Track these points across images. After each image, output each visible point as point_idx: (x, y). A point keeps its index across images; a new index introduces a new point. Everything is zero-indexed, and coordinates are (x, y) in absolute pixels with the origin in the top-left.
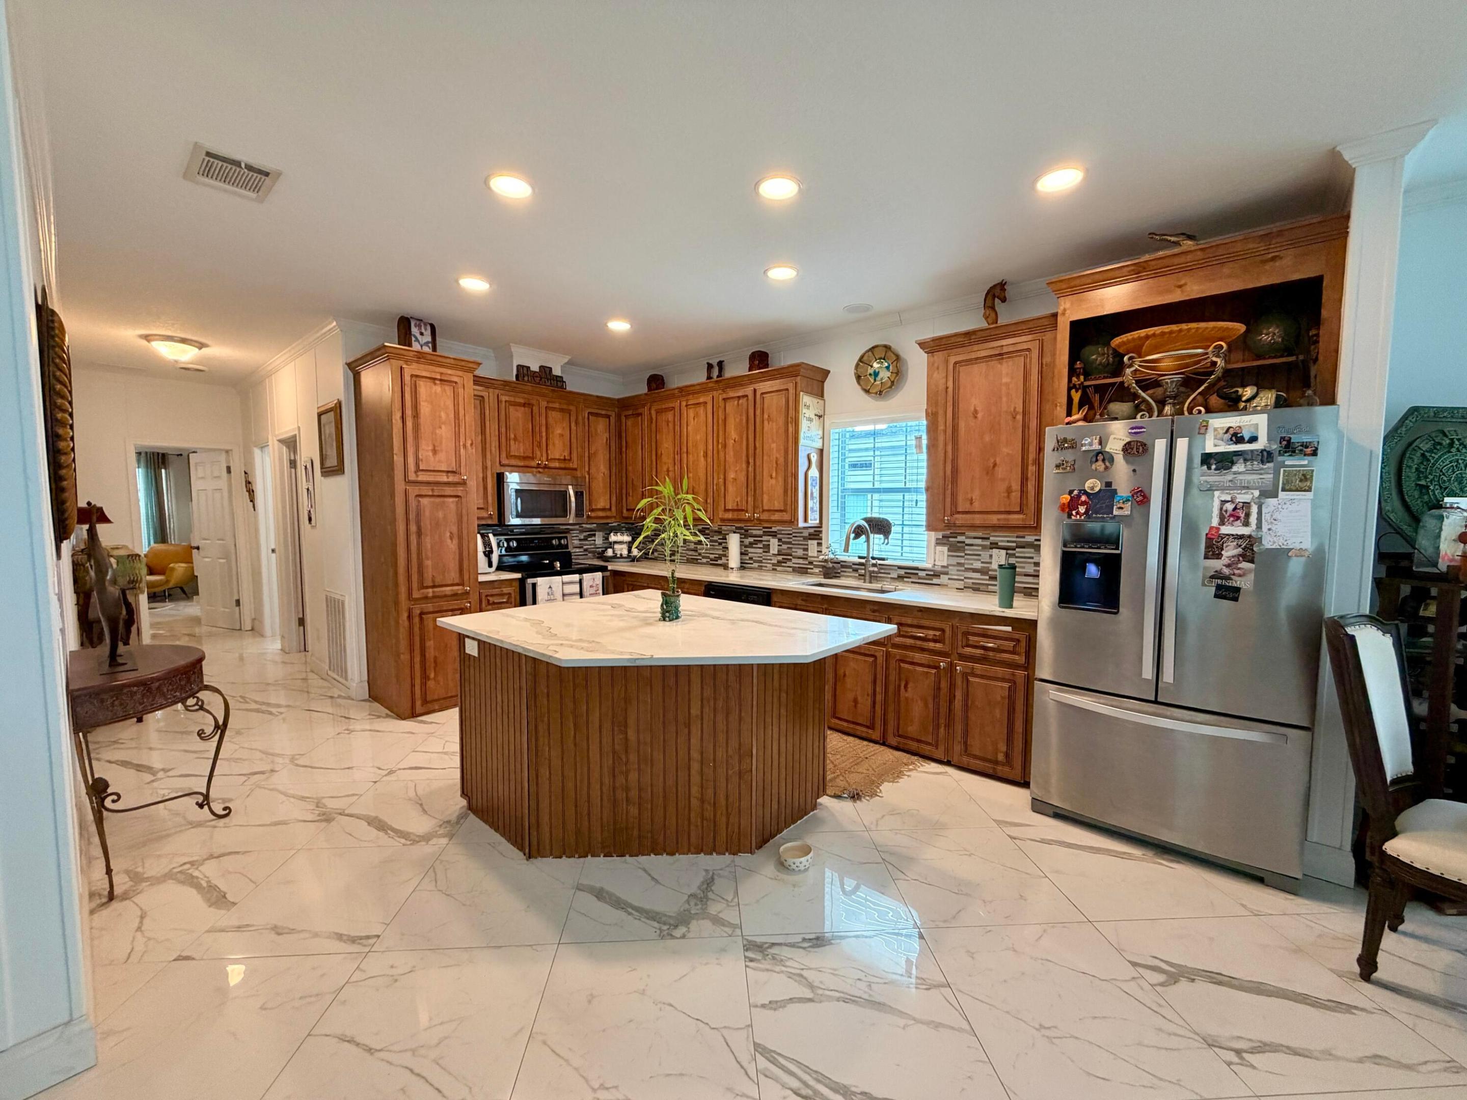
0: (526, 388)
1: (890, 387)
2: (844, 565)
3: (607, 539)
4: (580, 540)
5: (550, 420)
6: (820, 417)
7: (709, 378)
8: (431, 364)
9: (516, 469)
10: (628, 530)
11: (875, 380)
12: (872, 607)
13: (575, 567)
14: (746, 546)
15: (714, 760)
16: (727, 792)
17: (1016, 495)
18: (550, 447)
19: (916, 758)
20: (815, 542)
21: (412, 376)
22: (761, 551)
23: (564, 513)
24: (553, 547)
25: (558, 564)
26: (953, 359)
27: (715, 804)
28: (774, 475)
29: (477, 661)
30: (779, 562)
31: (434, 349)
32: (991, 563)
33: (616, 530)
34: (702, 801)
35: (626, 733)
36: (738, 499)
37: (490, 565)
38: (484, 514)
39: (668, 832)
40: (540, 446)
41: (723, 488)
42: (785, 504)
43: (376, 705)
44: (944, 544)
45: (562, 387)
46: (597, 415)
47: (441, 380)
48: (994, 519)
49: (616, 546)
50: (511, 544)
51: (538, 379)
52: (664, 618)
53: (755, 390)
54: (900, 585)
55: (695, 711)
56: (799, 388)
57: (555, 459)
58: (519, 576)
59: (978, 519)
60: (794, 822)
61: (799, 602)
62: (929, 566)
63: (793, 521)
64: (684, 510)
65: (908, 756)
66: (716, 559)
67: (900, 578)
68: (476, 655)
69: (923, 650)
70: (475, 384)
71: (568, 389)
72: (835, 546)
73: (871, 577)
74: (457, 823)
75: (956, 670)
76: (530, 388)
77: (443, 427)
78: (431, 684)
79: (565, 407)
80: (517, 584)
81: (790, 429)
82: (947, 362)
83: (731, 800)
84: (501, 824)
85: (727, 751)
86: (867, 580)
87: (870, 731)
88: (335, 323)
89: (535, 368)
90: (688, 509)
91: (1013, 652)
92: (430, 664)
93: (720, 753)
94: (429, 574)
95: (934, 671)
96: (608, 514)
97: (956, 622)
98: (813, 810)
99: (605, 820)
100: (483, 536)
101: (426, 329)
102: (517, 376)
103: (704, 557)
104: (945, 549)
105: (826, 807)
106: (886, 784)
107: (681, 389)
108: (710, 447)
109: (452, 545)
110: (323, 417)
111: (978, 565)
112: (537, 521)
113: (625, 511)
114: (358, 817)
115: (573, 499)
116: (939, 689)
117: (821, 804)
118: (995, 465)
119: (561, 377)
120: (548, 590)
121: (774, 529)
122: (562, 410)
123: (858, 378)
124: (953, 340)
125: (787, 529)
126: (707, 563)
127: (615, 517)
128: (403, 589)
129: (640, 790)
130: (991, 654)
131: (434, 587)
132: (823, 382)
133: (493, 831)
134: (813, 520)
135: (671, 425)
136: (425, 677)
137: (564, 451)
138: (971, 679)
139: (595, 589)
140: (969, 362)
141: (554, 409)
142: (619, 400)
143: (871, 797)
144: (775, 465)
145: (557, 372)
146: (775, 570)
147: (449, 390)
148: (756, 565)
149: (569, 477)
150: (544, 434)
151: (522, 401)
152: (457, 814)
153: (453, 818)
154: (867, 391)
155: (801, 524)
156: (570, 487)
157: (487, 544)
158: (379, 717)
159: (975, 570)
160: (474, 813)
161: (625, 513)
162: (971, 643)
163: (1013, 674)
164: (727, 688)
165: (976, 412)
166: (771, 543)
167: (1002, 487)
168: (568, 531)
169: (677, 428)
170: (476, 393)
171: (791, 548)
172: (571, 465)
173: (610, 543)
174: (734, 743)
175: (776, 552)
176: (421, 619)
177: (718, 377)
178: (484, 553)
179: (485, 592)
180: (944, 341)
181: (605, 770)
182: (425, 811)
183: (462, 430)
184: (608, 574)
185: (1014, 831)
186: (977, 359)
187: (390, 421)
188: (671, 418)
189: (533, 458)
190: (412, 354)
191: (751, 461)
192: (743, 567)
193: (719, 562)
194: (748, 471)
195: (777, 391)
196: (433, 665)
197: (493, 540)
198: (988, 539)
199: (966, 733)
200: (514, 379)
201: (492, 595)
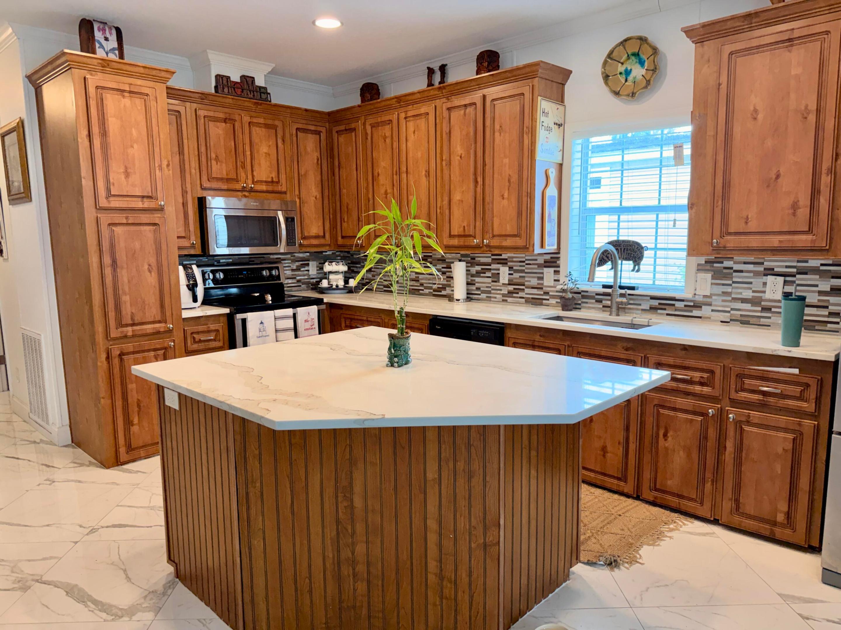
0: (227, 101)
1: (646, 87)
2: (584, 295)
3: (322, 268)
4: (293, 270)
5: (255, 139)
6: (560, 125)
7: (430, 84)
8: (117, 74)
9: (219, 193)
10: (343, 258)
11: (626, 81)
12: (625, 344)
13: (288, 300)
14: (473, 276)
15: (455, 531)
16: (470, 568)
17: (803, 212)
18: (256, 167)
19: (676, 515)
20: (552, 270)
21: (97, 87)
22: (489, 280)
23: (275, 242)
24: (263, 278)
25: (269, 298)
26: (728, 49)
27: (455, 580)
28: (506, 195)
29: (178, 414)
30: (510, 292)
31: (121, 56)
32: (764, 292)
33: (331, 259)
34: (441, 578)
35: (352, 500)
36: (465, 224)
37: (195, 300)
38: (185, 243)
39: (402, 612)
40: (243, 167)
41: (447, 212)
42: (519, 228)
43: (79, 451)
44: (706, 271)
45: (266, 100)
46: (305, 131)
47: (130, 92)
48: (775, 241)
49: (331, 277)
50: (217, 275)
51: (239, 91)
52: (392, 364)
53: (484, 97)
54: (654, 318)
55: (432, 474)
56: (536, 92)
57: (261, 182)
58: (226, 311)
59: (754, 242)
60: (544, 596)
61: (537, 338)
62: (688, 295)
63: (527, 248)
64: (412, 237)
65: (667, 512)
66: (439, 290)
67: (653, 309)
68: (177, 408)
69: (687, 394)
70: (168, 97)
71: (274, 101)
72: (575, 275)
73: (618, 309)
74: (164, 594)
75: (728, 418)
76: (231, 101)
77: (135, 146)
78: (135, 429)
79: (270, 122)
80: (224, 320)
81: (526, 142)
82: (720, 52)
83: (475, 575)
84: (212, 597)
85: (470, 521)
86: (614, 313)
87: (622, 484)
88: (10, 30)
89: (236, 78)
90: (416, 235)
91: (800, 398)
92: (133, 409)
93: (462, 523)
94: (127, 310)
95: (700, 418)
96: (322, 241)
97: (728, 362)
98: (565, 581)
99: (329, 600)
100: (186, 268)
101: (111, 34)
102: (216, 87)
103: (426, 288)
104: (709, 276)
105: (580, 576)
106: (645, 547)
107: (399, 99)
108: (433, 165)
109: (152, 279)
110: (6, 138)
111: (748, 294)
112: (245, 250)
113: (340, 238)
114: (56, 585)
115: (283, 226)
116: (706, 438)
117: (574, 573)
118: (778, 176)
119: (265, 88)
120: (259, 326)
121: (504, 256)
122: (267, 126)
123: (606, 77)
124: (730, 24)
125: (521, 256)
126: (429, 294)
127: (329, 245)
128: (100, 329)
129: (368, 564)
130: (771, 400)
131: (133, 325)
132: (564, 85)
133: (203, 604)
134: (551, 246)
135: (388, 141)
136: (128, 423)
137: (271, 173)
138: (746, 428)
139: (310, 323)
140: (748, 51)
141: (258, 125)
142: (330, 114)
143: (631, 563)
144: (507, 184)
145: (260, 82)
146: (506, 301)
147: (139, 102)
148: (484, 296)
149: (278, 201)
150: (248, 153)
151: (222, 115)
152: (163, 582)
153: (160, 588)
154: (617, 94)
155: (537, 250)
156: (280, 213)
157: (190, 276)
158: (82, 465)
159: (744, 301)
160: (182, 582)
161: (340, 241)
162: (746, 387)
163: (800, 424)
164: (469, 446)
165: (756, 111)
166: (501, 272)
167: (787, 202)
168: (279, 261)
169: (395, 144)
170: (171, 107)
171: (524, 277)
172: (279, 188)
173: (325, 274)
174: (477, 510)
175: (507, 282)
176: (121, 360)
177: (440, 83)
178: (188, 286)
179: (189, 329)
180: (717, 27)
181: (328, 542)
182: (128, 579)
183: (157, 150)
184: (323, 307)
185: (806, 609)
186: (758, 47)
187: (76, 140)
188: (388, 134)
189: (237, 180)
190: (95, 62)
191: (480, 180)
192: (469, 297)
193: (443, 293)
194: (475, 192)
195: (510, 97)
196: (136, 409)
197: (197, 272)
198: (763, 263)
199: (738, 487)
200: (213, 91)
201: (198, 333)
